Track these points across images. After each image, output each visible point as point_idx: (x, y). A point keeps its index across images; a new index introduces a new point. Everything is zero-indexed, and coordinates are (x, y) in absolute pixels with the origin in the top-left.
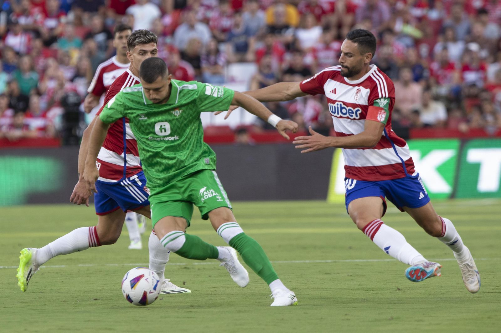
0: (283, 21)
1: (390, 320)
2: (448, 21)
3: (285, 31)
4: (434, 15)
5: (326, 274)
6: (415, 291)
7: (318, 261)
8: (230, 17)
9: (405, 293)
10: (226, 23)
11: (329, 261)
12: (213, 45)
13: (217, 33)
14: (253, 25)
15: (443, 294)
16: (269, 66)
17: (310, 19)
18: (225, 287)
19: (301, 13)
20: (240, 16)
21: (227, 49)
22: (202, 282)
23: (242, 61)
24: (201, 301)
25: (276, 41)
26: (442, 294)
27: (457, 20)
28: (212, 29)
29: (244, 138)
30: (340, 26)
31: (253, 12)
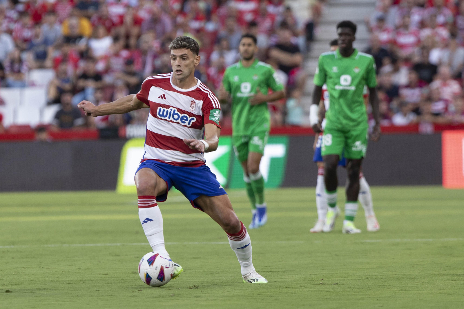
0: (77, 31)
1: (172, 296)
2: (223, 32)
3: (79, 42)
4: (211, 27)
5: (116, 255)
6: (194, 271)
7: (108, 244)
8: (31, 28)
9: (185, 272)
10: (27, 33)
11: (118, 244)
12: (16, 54)
13: (20, 43)
14: (52, 35)
15: (219, 273)
16: (65, 73)
17: (101, 30)
18: (26, 267)
19: (94, 26)
20: (40, 27)
21: (28, 57)
22: (6, 263)
23: (41, 67)
24: (5, 280)
25: (72, 50)
26: (217, 273)
27: (231, 31)
28: (15, 40)
29: (44, 136)
30: (128, 36)
31: (51, 24)
